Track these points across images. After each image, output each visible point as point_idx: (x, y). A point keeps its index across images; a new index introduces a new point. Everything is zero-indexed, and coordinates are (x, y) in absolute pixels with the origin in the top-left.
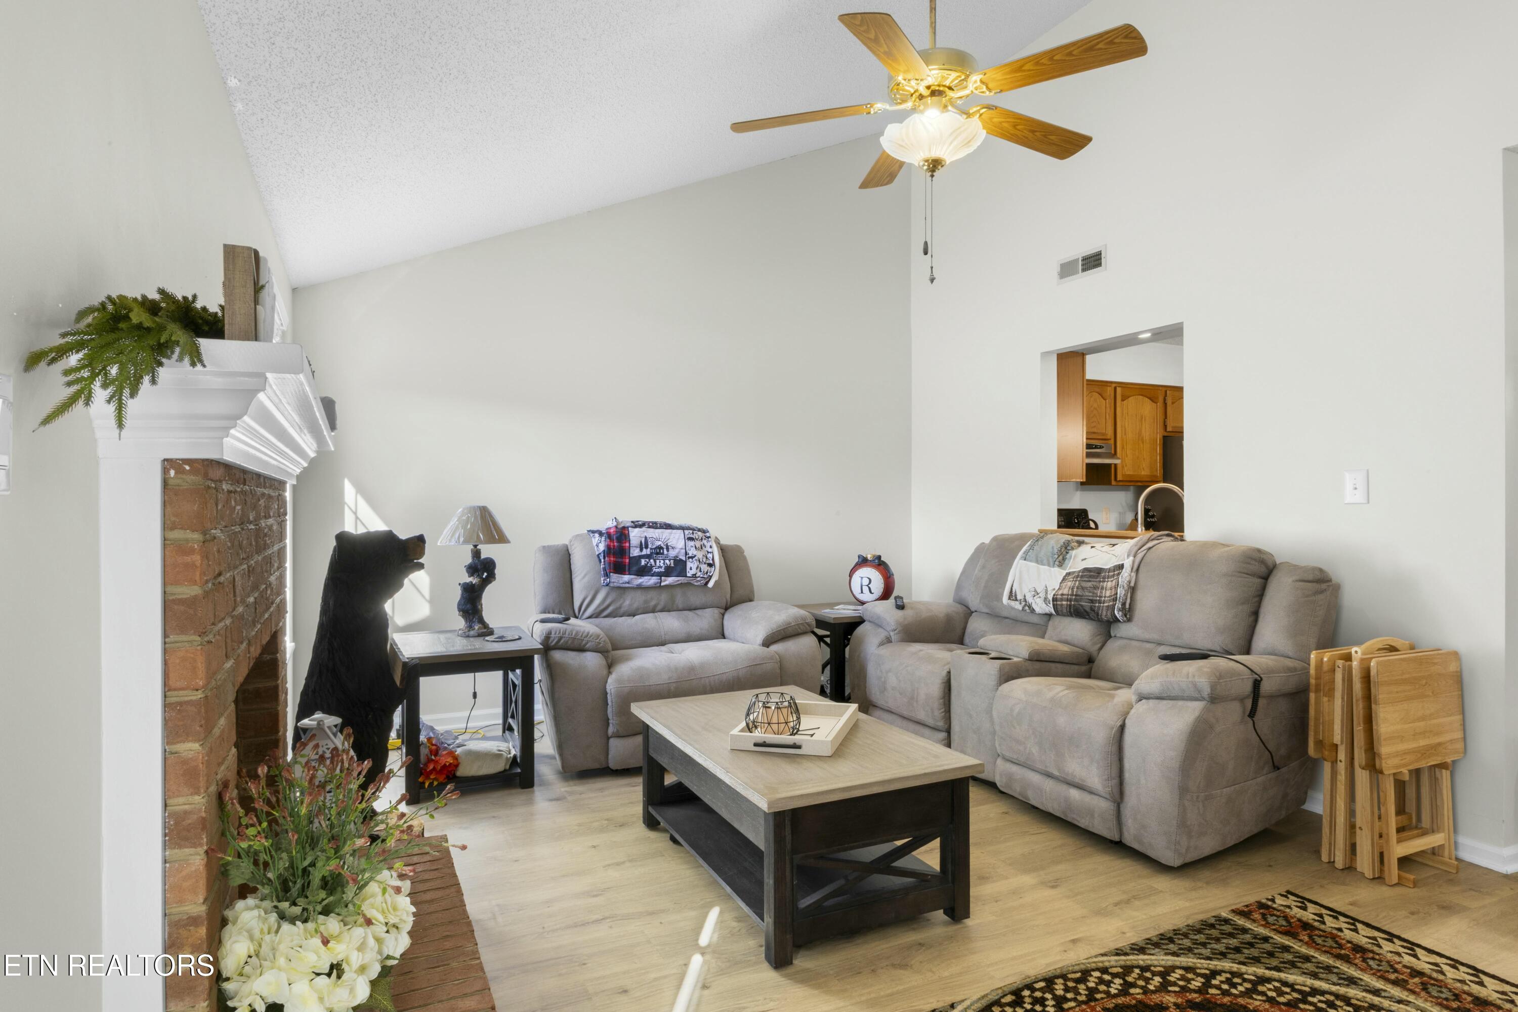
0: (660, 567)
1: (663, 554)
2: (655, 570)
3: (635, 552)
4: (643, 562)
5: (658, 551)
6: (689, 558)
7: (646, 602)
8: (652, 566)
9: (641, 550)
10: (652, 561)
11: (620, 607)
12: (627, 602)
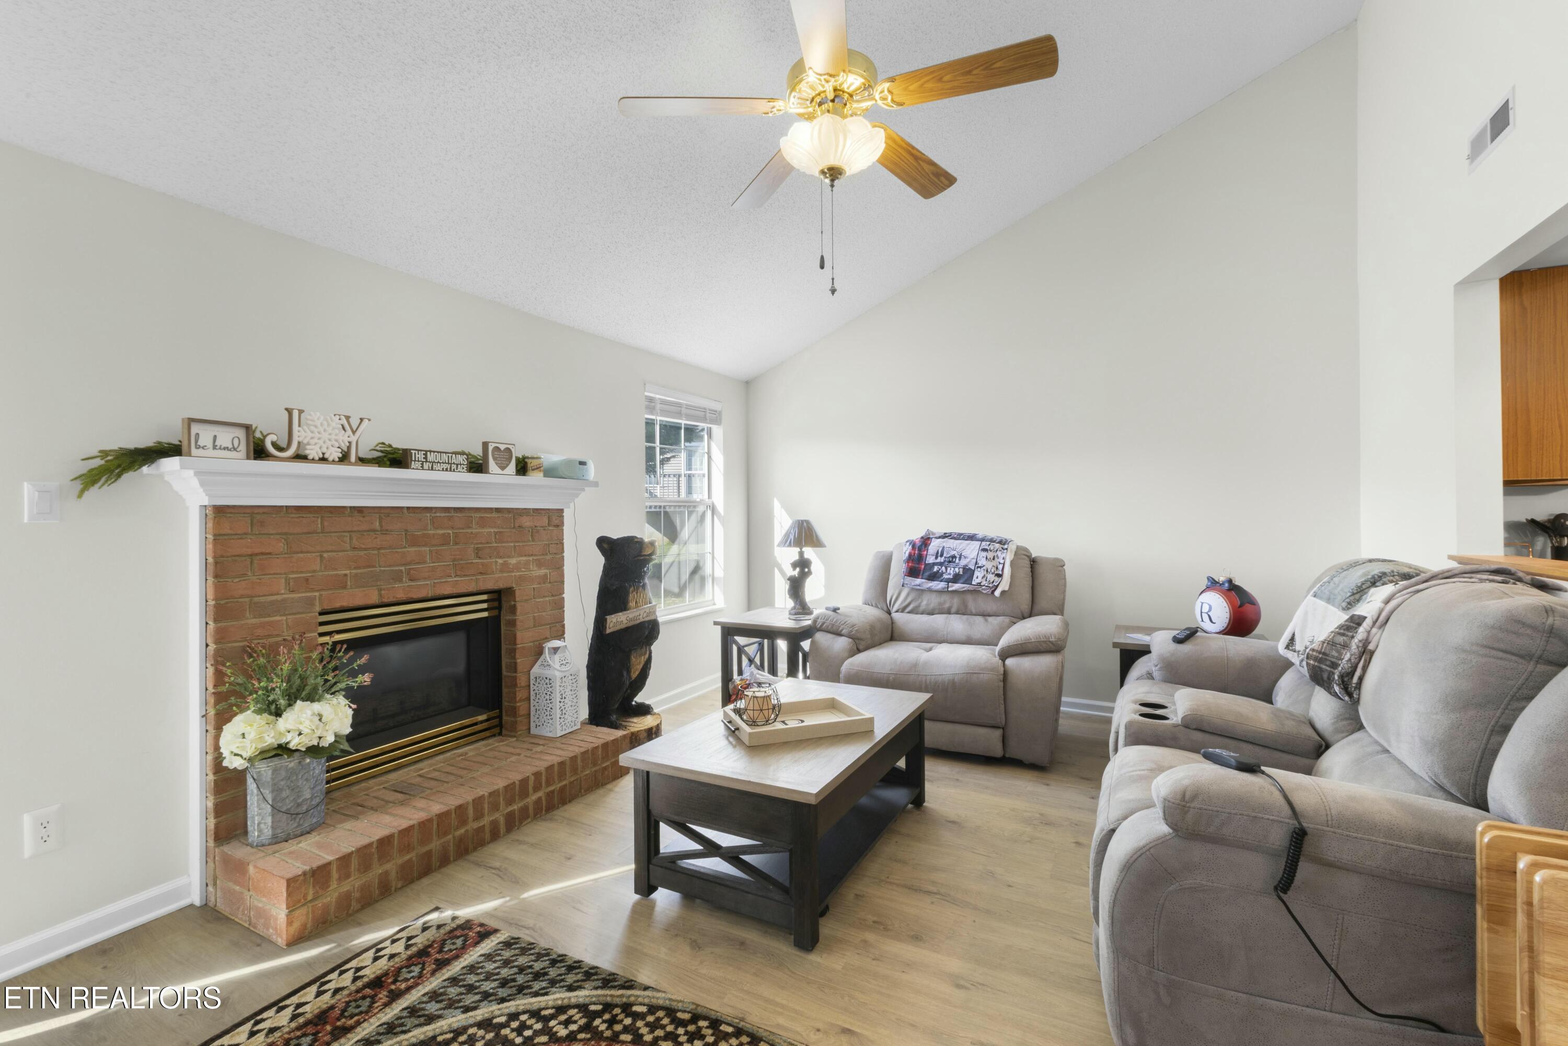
0: (950, 574)
1: (954, 562)
2: (945, 576)
3: (930, 560)
4: (936, 569)
5: (951, 560)
6: (978, 567)
7: (940, 604)
8: (943, 573)
9: (936, 558)
10: (943, 568)
11: (919, 606)
12: (924, 603)
